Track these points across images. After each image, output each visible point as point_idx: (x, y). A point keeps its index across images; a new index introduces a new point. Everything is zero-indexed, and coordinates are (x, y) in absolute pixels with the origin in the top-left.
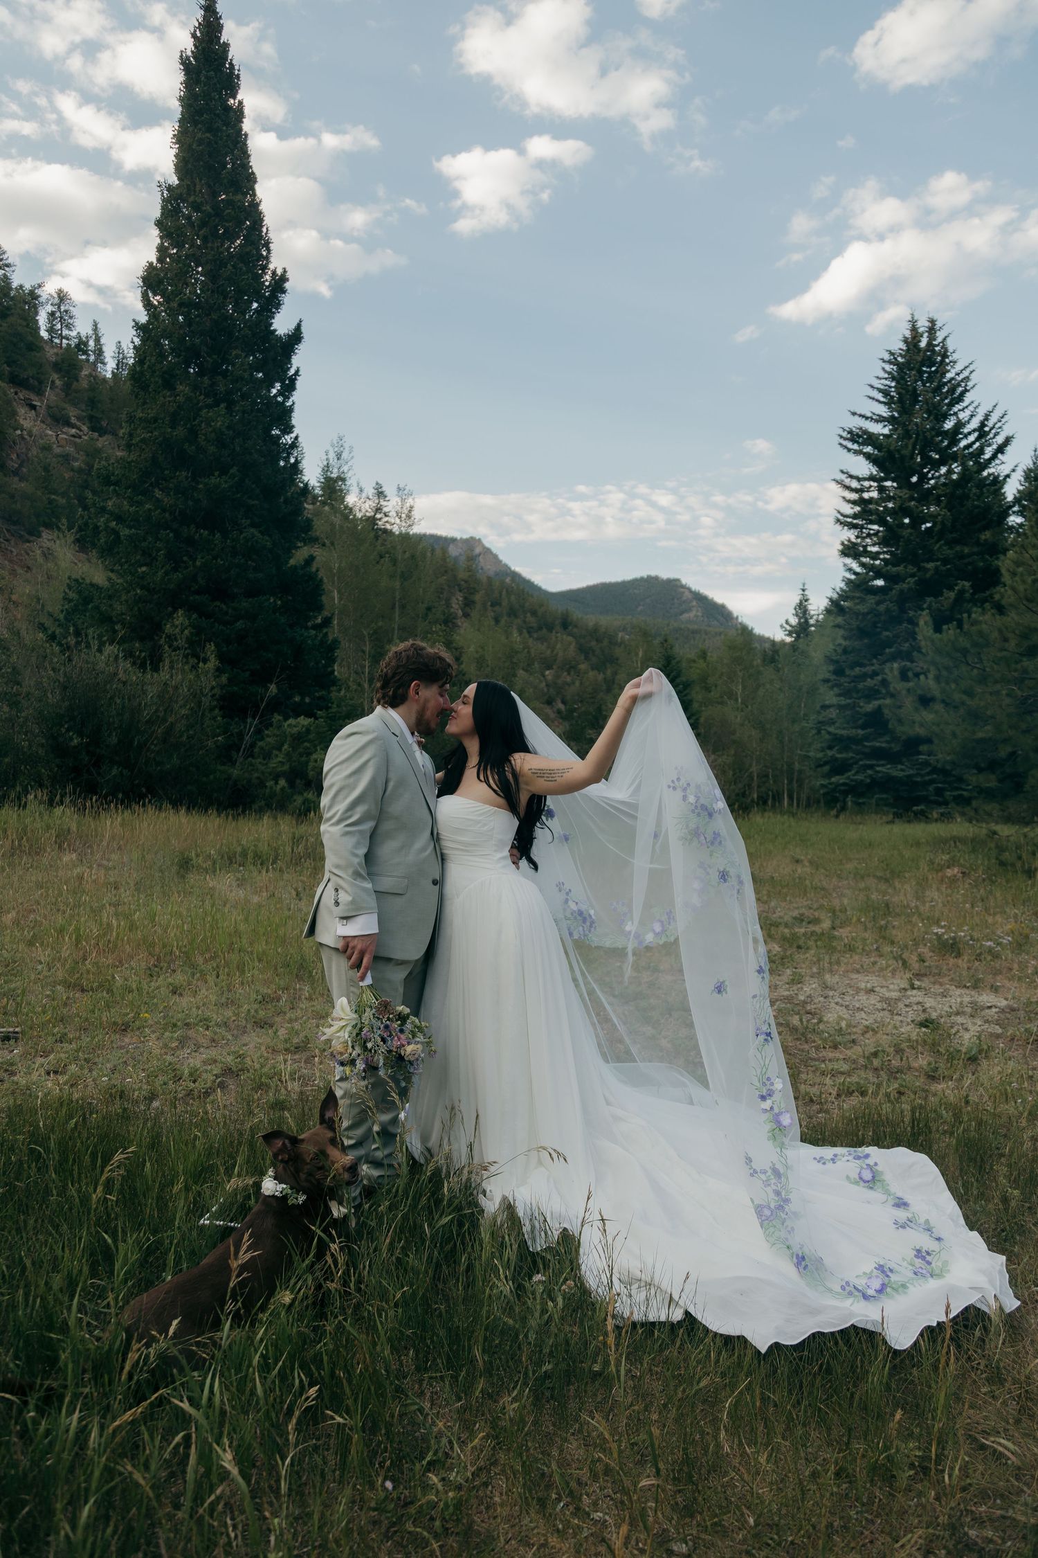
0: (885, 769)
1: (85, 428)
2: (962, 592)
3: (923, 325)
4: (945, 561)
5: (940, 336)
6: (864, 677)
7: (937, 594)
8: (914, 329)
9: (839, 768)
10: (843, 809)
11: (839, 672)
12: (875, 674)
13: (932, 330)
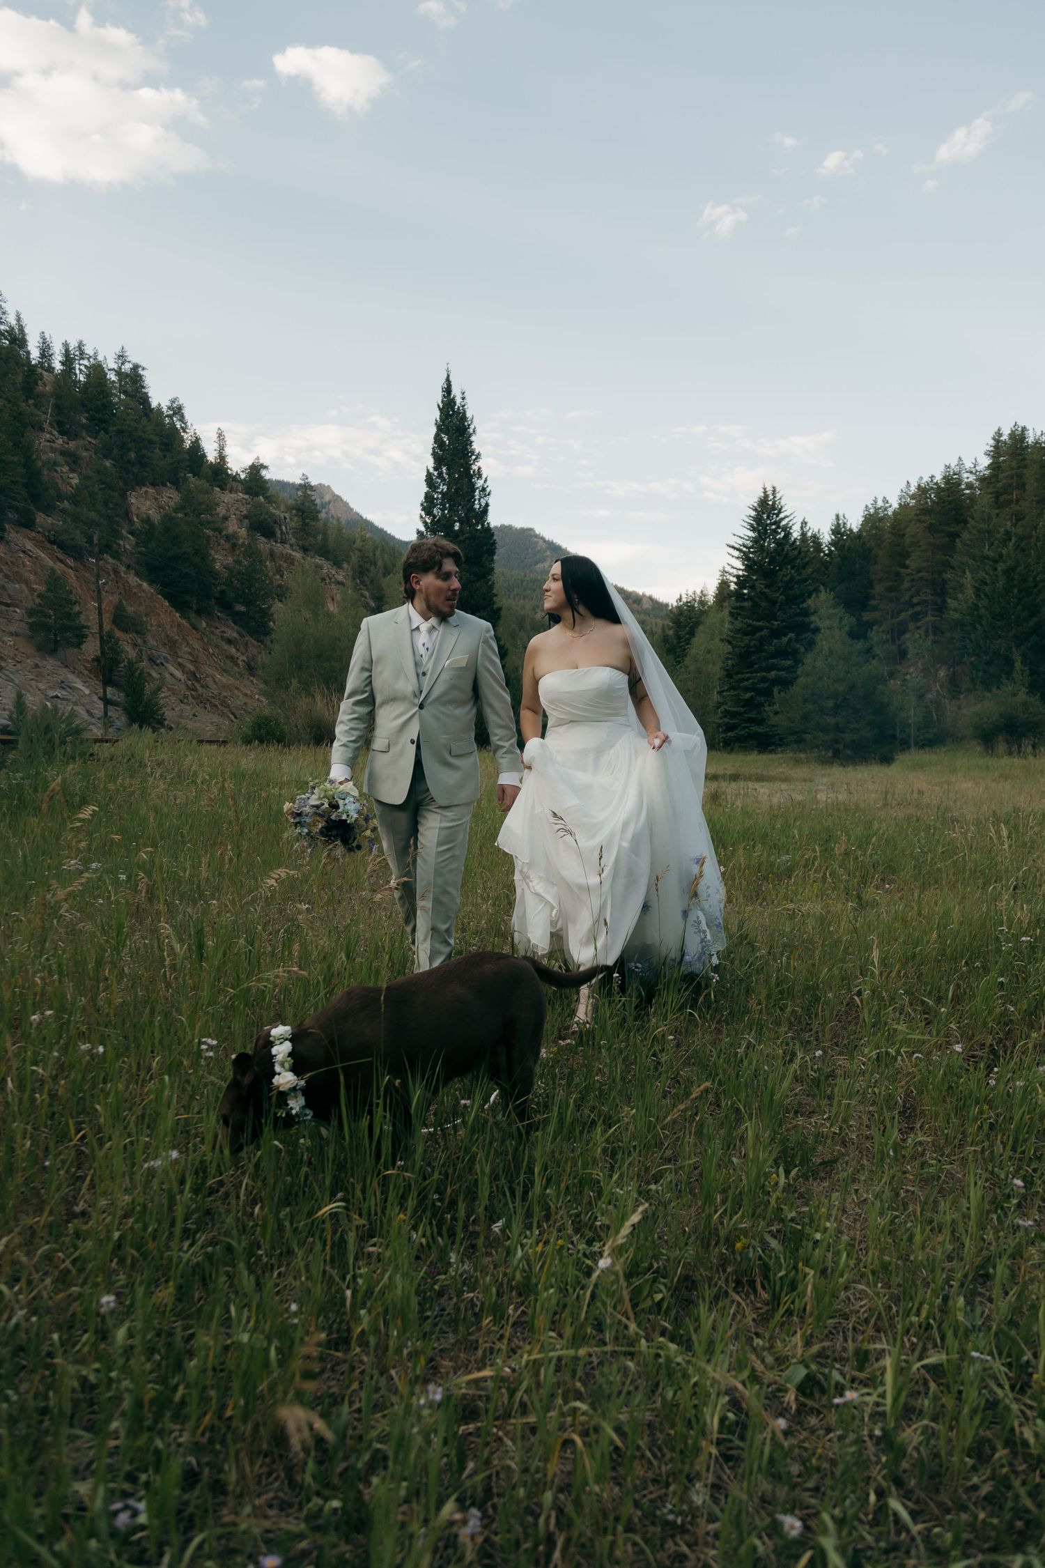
0: (754, 728)
1: (55, 433)
2: (790, 639)
3: (769, 489)
4: (783, 621)
5: (778, 496)
6: (743, 680)
7: (778, 638)
8: (765, 492)
9: (730, 728)
10: (732, 750)
11: (729, 676)
12: (749, 679)
13: (774, 491)
